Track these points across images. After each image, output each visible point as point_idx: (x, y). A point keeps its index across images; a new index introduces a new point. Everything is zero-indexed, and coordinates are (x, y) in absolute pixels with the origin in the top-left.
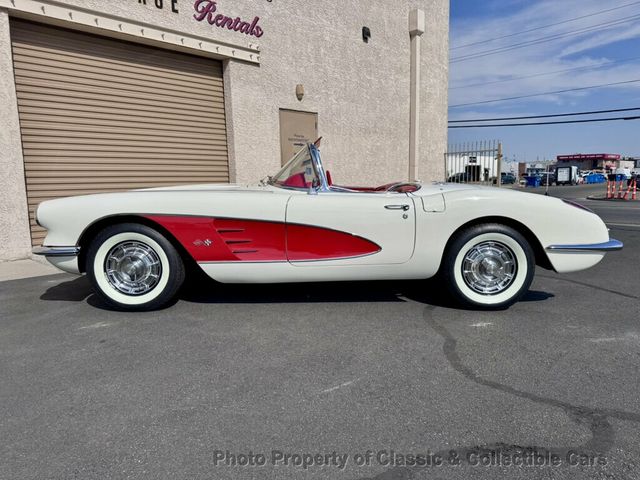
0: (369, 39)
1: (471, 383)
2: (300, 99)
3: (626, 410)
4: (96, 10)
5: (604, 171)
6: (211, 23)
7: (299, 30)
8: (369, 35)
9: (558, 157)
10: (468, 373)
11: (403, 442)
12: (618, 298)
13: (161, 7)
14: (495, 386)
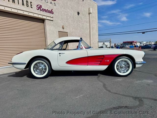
0: (79, 15)
1: (111, 93)
2: (63, 29)
3: (146, 97)
4: (11, 7)
5: (133, 45)
6: (41, 11)
7: (62, 12)
8: (79, 14)
9: (123, 42)
10: (110, 91)
11: (97, 108)
12: (140, 73)
13: (28, 6)
14: (116, 94)
